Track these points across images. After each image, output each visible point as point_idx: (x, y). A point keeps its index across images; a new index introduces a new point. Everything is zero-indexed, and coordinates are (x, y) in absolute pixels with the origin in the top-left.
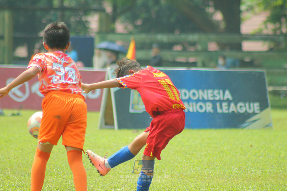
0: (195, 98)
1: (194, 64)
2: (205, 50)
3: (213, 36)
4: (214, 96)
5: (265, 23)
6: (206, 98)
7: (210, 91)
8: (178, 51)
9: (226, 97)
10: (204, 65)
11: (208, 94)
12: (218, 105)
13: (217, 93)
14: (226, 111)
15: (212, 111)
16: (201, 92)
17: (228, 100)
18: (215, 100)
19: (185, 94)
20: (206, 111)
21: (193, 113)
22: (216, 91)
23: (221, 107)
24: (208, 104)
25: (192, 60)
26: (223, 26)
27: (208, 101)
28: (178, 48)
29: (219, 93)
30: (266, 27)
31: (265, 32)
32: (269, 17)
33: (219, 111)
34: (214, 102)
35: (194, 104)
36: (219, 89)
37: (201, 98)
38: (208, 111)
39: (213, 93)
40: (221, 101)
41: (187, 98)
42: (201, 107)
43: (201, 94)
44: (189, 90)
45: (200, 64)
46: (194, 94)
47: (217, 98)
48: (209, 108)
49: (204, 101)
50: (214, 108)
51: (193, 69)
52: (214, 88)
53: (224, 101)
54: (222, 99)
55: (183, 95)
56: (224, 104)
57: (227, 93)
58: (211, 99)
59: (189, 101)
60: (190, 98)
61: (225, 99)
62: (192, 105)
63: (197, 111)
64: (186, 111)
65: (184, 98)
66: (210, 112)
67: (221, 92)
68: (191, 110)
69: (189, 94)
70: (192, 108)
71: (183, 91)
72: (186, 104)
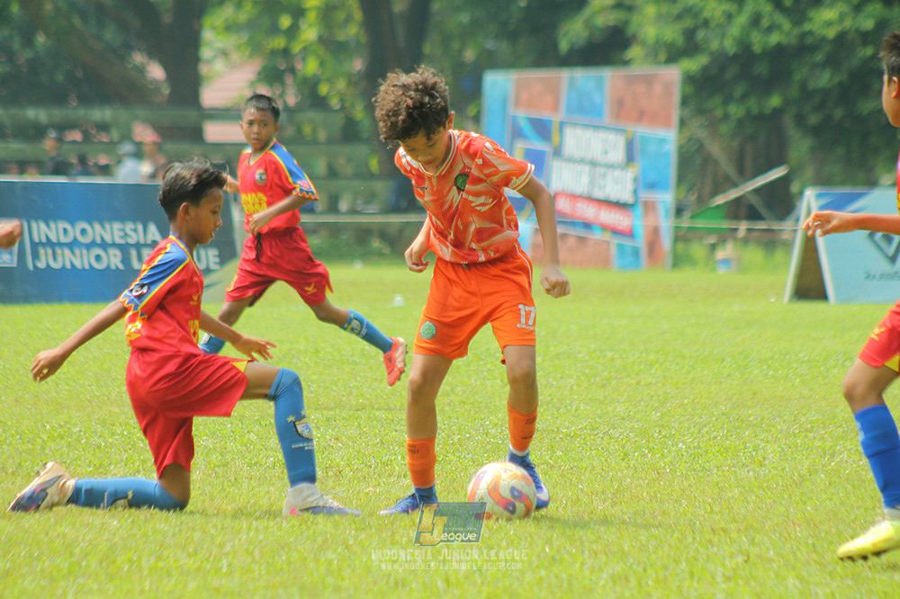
0: (86, 240)
3: (141, 112)
4: (126, 235)
5: (253, 84)
6: (108, 239)
7: (117, 226)
8: (75, 142)
9: (150, 239)
11: (114, 231)
12: (133, 253)
13: (132, 230)
15: (121, 267)
16: (97, 227)
17: (152, 240)
18: (127, 243)
19: (65, 231)
20: (108, 267)
21: (84, 269)
22: (129, 226)
23: (140, 258)
24: (113, 252)
26: (166, 90)
27: (114, 245)
28: (76, 136)
29: (135, 230)
32: (259, 74)
34: (124, 248)
35: (85, 252)
36: (134, 220)
37: (98, 241)
38: (113, 267)
39: (123, 230)
40: (138, 246)
41: (69, 239)
42: (98, 258)
43: (97, 231)
44: (72, 224)
46: (83, 232)
47: (132, 241)
48: (114, 259)
49: (104, 245)
50: (126, 260)
52: (123, 220)
53: (146, 245)
54: (142, 241)
55: (61, 232)
57: (152, 227)
58: (119, 241)
59: (73, 245)
60: (75, 239)
61: (149, 242)
62: (81, 255)
63: (90, 266)
64: (68, 266)
65: (63, 239)
66: (117, 268)
67: (140, 227)
68: (78, 264)
69: (74, 231)
70: (81, 260)
71: (62, 225)
72: (67, 252)
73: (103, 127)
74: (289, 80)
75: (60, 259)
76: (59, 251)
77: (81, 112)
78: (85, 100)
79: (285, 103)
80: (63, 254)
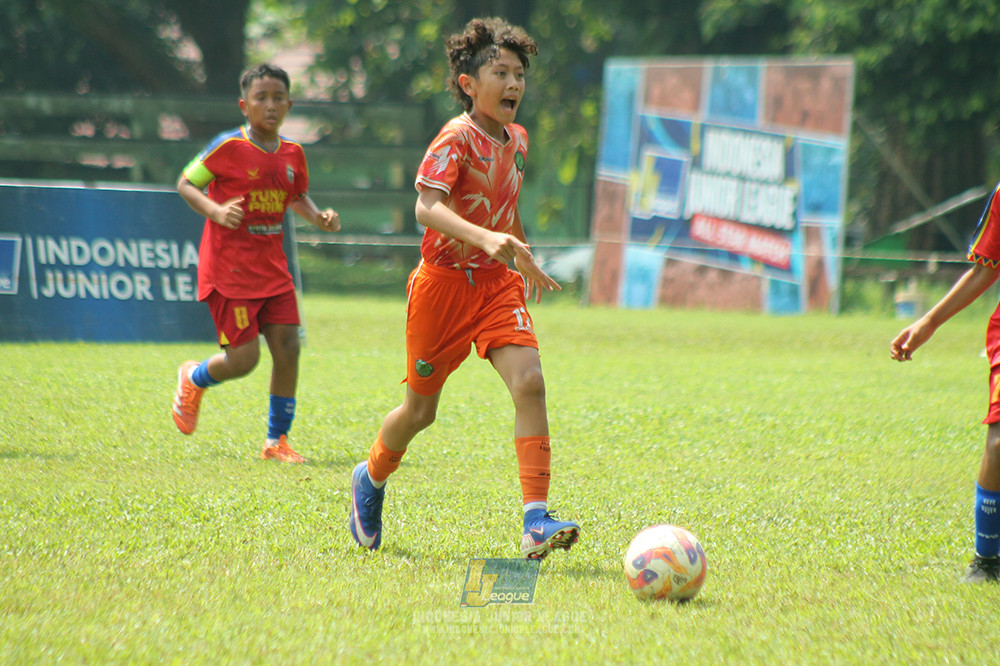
0: (106, 262)
1: (123, 175)
2: (152, 138)
3: (171, 103)
4: (156, 257)
5: (311, 70)
6: (134, 261)
7: (145, 245)
8: (84, 138)
9: (187, 261)
10: (147, 177)
11: (140, 252)
12: (166, 279)
13: (164, 250)
14: (188, 298)
15: (149, 296)
16: (120, 246)
17: (192, 266)
18: (157, 268)
19: (80, 250)
20: (133, 297)
21: (102, 299)
22: (160, 247)
23: (174, 287)
24: (140, 277)
25: (120, 162)
26: (200, 76)
27: (141, 269)
28: (86, 130)
29: (168, 251)
30: (313, 81)
31: (310, 94)
33: (169, 295)
34: (154, 274)
35: (104, 277)
36: (167, 239)
37: (121, 263)
38: (139, 297)
39: (152, 250)
40: (172, 271)
41: (84, 261)
42: (121, 285)
43: (120, 252)
44: (90, 243)
45: (137, 173)
46: (103, 252)
47: (163, 264)
48: (141, 287)
49: (129, 270)
50: (156, 288)
51: (102, 186)
52: (153, 237)
53: (181, 270)
54: (176, 265)
55: (75, 252)
56: (182, 280)
57: (190, 249)
58: (147, 264)
59: (89, 268)
60: (92, 260)
61: (185, 266)
62: (99, 280)
63: (111, 295)
64: (83, 294)
65: (77, 261)
66: (145, 298)
67: (174, 247)
68: (95, 292)
69: (91, 252)
70: (98, 288)
71: (75, 243)
72: (81, 277)
73: (124, 120)
74: (357, 66)
75: (72, 286)
76: (71, 276)
77: (95, 101)
78: (100, 87)
79: (351, 94)
80: (76, 280)
